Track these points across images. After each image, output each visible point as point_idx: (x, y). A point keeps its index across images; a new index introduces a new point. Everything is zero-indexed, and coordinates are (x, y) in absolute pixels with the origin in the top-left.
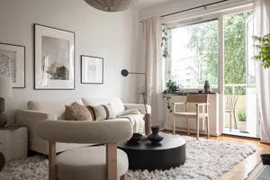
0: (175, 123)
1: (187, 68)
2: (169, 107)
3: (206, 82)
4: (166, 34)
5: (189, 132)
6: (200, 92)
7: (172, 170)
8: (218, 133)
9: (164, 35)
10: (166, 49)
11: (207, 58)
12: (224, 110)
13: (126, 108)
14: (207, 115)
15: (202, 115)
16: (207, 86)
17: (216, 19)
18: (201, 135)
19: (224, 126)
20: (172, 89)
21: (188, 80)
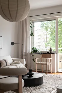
0: (37, 67)
1: (39, 36)
2: (33, 60)
3: (51, 48)
4: (32, 25)
5: (43, 71)
6: (48, 53)
7: (38, 86)
8: (56, 72)
9: (31, 25)
10: (32, 32)
11: (50, 33)
12: (58, 61)
13: (14, 61)
14: (51, 63)
15: (49, 64)
16: (51, 50)
17: (55, 20)
18: (48, 73)
19: (58, 68)
20: (35, 51)
21: (39, 42)
